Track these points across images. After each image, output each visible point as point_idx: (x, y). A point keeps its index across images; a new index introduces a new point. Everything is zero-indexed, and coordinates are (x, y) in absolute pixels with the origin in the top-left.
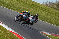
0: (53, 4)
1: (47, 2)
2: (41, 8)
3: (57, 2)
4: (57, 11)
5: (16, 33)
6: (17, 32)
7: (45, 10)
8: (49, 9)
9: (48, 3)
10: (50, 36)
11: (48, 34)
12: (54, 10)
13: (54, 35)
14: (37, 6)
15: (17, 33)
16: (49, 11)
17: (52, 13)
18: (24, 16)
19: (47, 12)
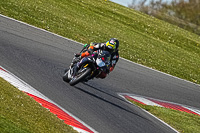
0: (165, 6)
2: (126, 18)
7: (138, 27)
8: (149, 21)
9: (147, 3)
10: (154, 108)
11: (147, 102)
13: (165, 105)
14: (112, 12)
16: (151, 28)
17: (159, 34)
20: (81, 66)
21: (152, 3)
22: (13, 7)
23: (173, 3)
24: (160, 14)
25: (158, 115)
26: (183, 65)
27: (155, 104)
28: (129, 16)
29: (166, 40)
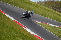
0: (42, 2)
2: (34, 4)
3: (45, 1)
11: (38, 22)
12: (43, 6)
19: (38, 7)
21: (39, 1)
26: (46, 14)
29: (42, 9)
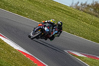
0: (88, 6)
1: (78, 3)
2: (69, 12)
3: (95, 4)
4: (94, 18)
5: (28, 53)
6: (30, 52)
7: (74, 16)
8: (80, 14)
10: (83, 58)
11: (79, 55)
12: (89, 16)
13: (88, 56)
14: (61, 9)
15: (30, 54)
16: (81, 17)
17: (85, 20)
18: (46, 29)
19: (77, 19)
20: (37, 30)
21: (82, 4)
22: (11, 6)
23: (92, 4)
24: (86, 10)
25: (84, 61)
26: (97, 36)
27: (83, 56)
28: (70, 11)
29: (88, 23)
